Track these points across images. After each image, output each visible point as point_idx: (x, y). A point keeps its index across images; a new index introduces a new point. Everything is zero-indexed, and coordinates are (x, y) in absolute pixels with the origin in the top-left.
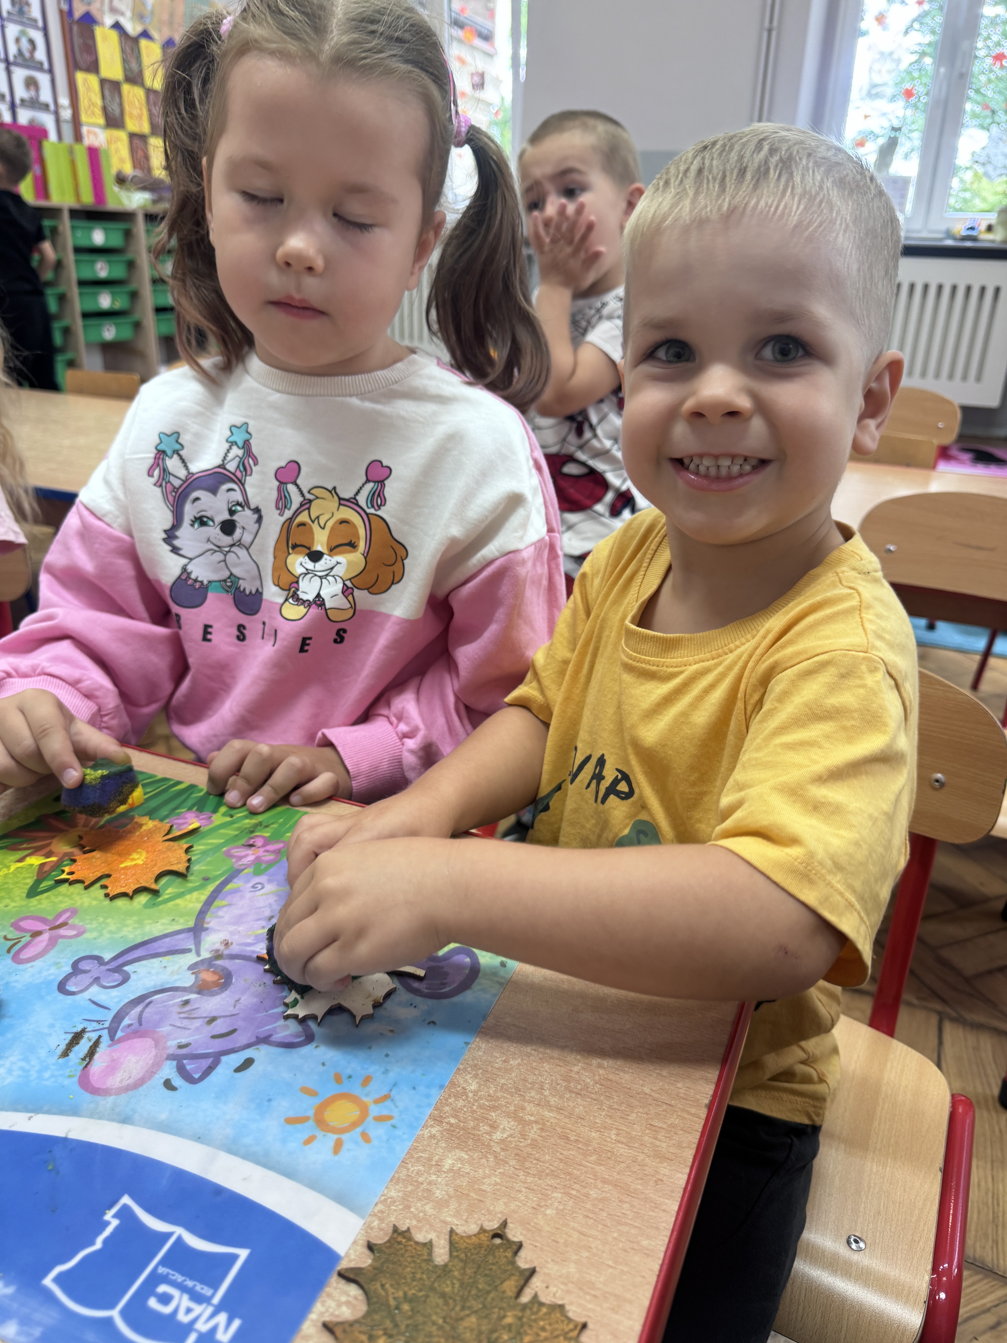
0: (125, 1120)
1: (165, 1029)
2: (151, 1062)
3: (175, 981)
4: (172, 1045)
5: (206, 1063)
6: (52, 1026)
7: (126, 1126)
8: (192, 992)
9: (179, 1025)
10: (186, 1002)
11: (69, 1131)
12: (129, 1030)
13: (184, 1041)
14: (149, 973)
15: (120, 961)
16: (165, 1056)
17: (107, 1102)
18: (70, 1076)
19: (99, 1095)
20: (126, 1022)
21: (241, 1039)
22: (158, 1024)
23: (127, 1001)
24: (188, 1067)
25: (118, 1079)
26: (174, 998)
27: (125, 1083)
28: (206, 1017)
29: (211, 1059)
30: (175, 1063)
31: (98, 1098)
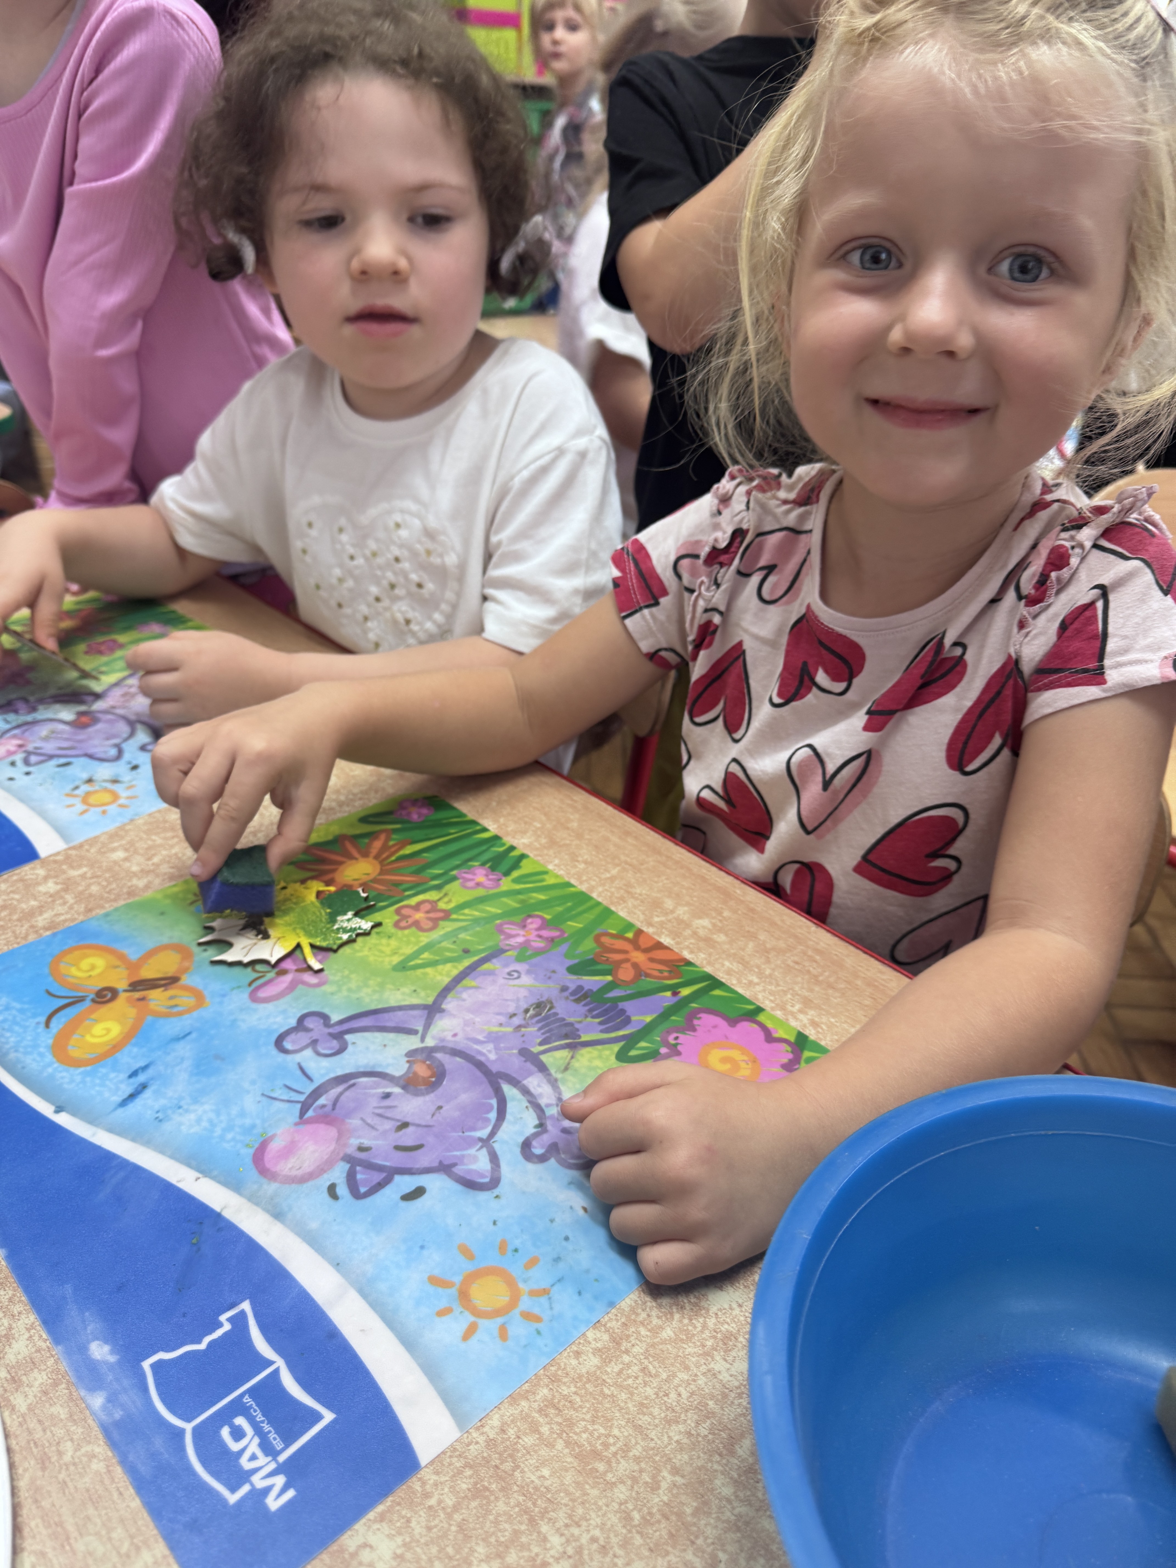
0: (278, 1215)
1: (354, 1122)
2: (326, 1157)
3: (388, 1065)
4: (354, 1142)
5: (377, 1177)
6: (253, 1082)
7: (276, 1222)
8: (397, 1085)
9: (369, 1121)
10: (387, 1096)
11: (225, 1207)
12: (321, 1112)
13: (366, 1143)
14: (367, 1048)
15: (345, 1027)
16: (341, 1155)
17: (270, 1188)
18: (247, 1145)
19: (265, 1177)
20: (322, 1101)
21: (424, 1159)
22: (349, 1114)
23: (332, 1075)
24: (359, 1176)
25: (289, 1166)
26: (376, 1086)
27: (294, 1173)
28: (398, 1120)
29: (384, 1175)
30: (347, 1166)
31: (264, 1181)
